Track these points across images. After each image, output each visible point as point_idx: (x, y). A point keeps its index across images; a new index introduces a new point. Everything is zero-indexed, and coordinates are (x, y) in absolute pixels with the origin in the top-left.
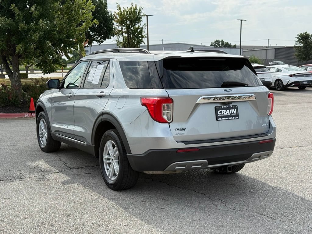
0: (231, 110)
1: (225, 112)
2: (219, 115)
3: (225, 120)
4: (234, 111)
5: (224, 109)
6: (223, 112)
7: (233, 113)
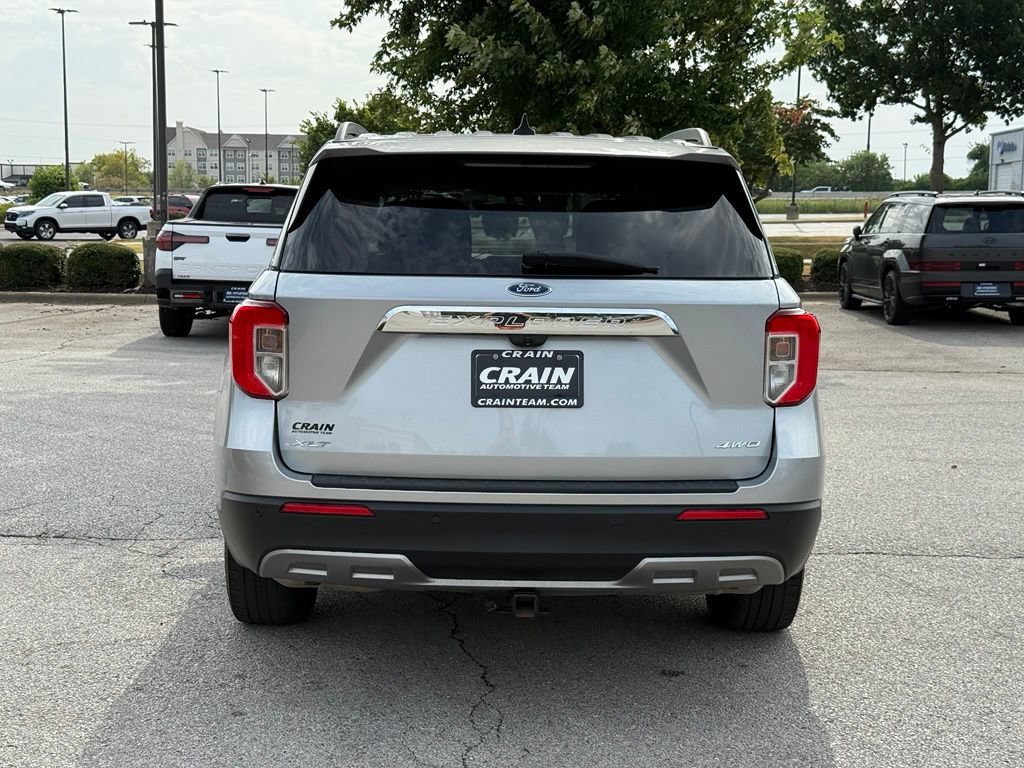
0: (547, 370)
1: (517, 377)
2: (483, 387)
3: (510, 406)
4: (561, 375)
5: (511, 362)
6: (509, 374)
7: (554, 380)
